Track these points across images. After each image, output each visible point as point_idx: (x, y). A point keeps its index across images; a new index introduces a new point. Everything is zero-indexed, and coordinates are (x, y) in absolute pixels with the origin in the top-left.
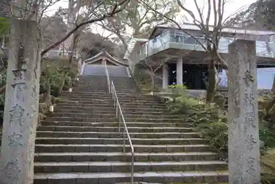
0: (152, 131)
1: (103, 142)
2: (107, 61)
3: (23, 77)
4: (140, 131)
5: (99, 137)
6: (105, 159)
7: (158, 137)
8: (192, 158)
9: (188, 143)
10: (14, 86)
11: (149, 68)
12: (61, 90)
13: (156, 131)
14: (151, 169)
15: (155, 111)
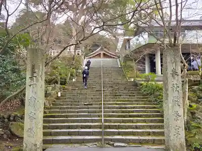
0: (126, 108)
1: (90, 116)
2: (104, 54)
3: (35, 80)
4: (117, 108)
5: (89, 113)
6: (90, 127)
7: (129, 112)
8: (150, 127)
9: (149, 116)
10: (30, 86)
11: (132, 60)
12: (68, 80)
13: (129, 108)
14: (119, 134)
15: (132, 93)
